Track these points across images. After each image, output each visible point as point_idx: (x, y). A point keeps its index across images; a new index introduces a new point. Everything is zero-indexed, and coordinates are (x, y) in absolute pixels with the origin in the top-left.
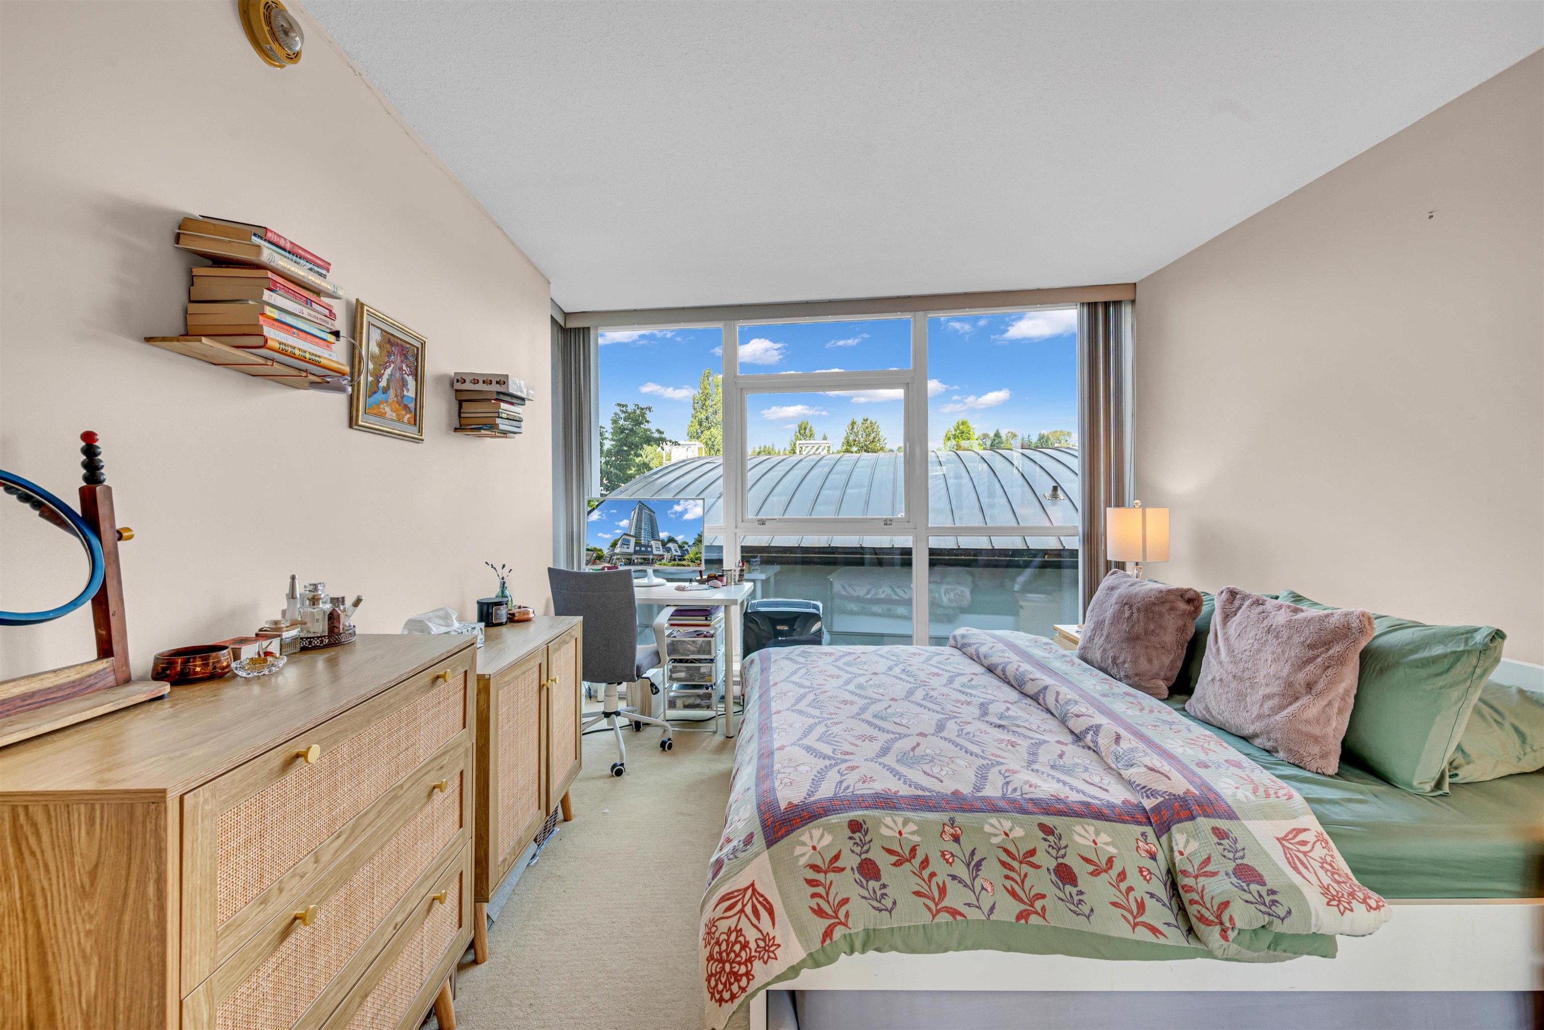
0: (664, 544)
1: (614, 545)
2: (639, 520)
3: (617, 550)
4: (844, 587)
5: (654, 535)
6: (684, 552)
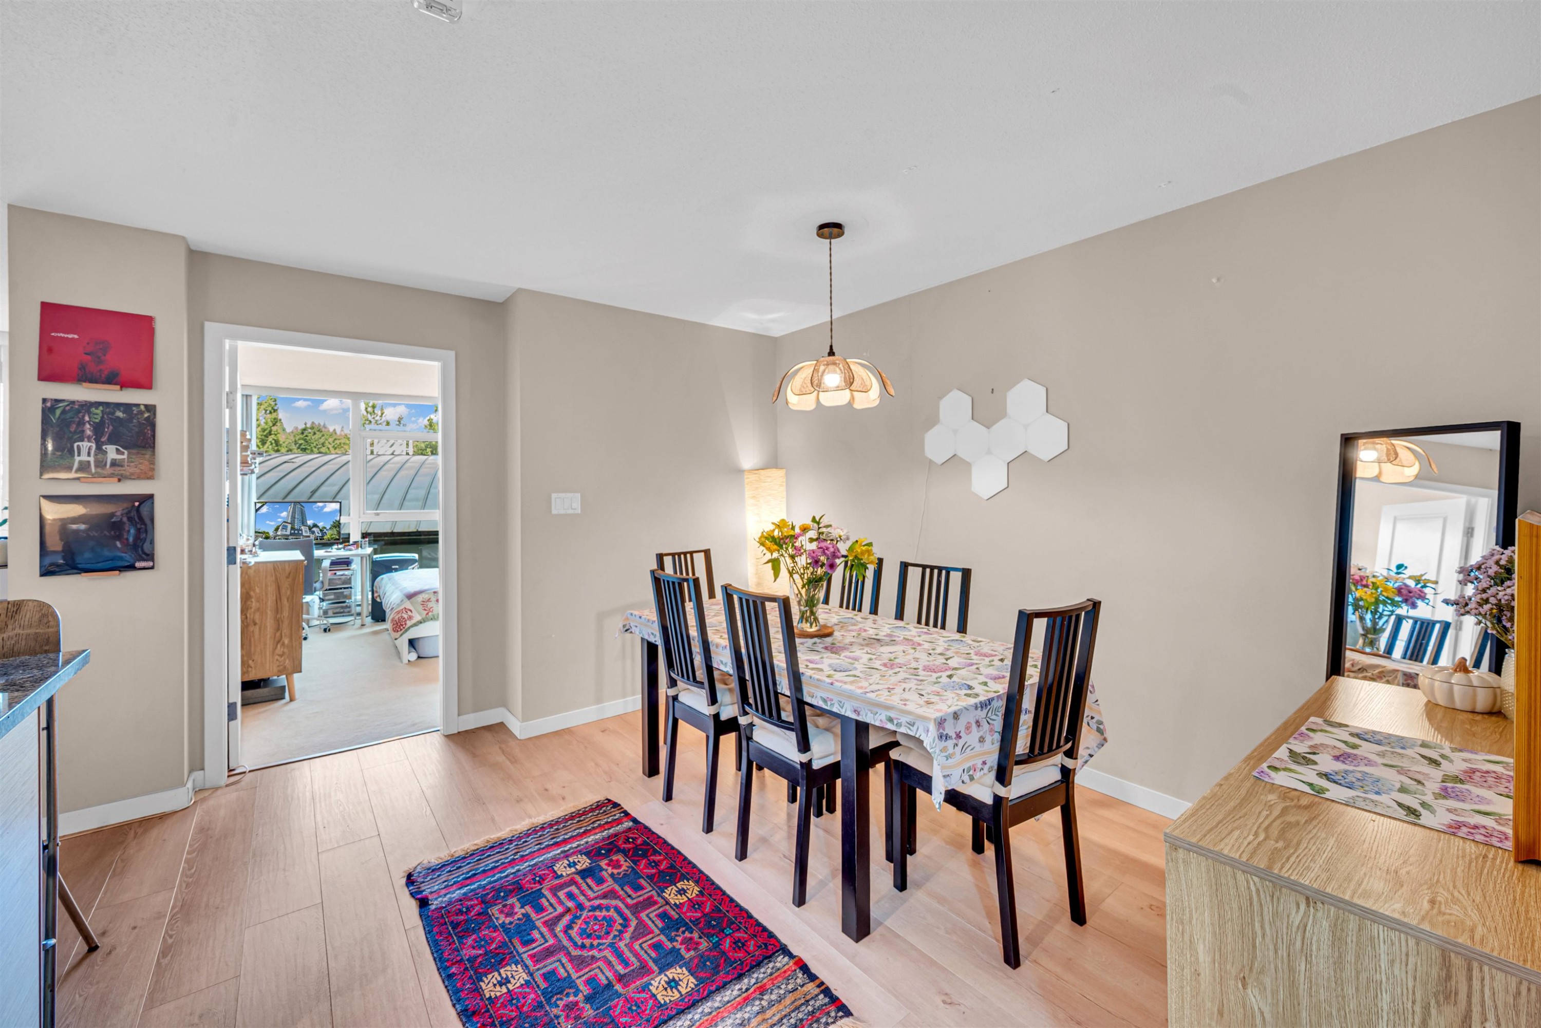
0: (310, 529)
1: (277, 529)
2: (294, 512)
3: (279, 533)
4: (429, 554)
5: (303, 522)
6: (324, 534)
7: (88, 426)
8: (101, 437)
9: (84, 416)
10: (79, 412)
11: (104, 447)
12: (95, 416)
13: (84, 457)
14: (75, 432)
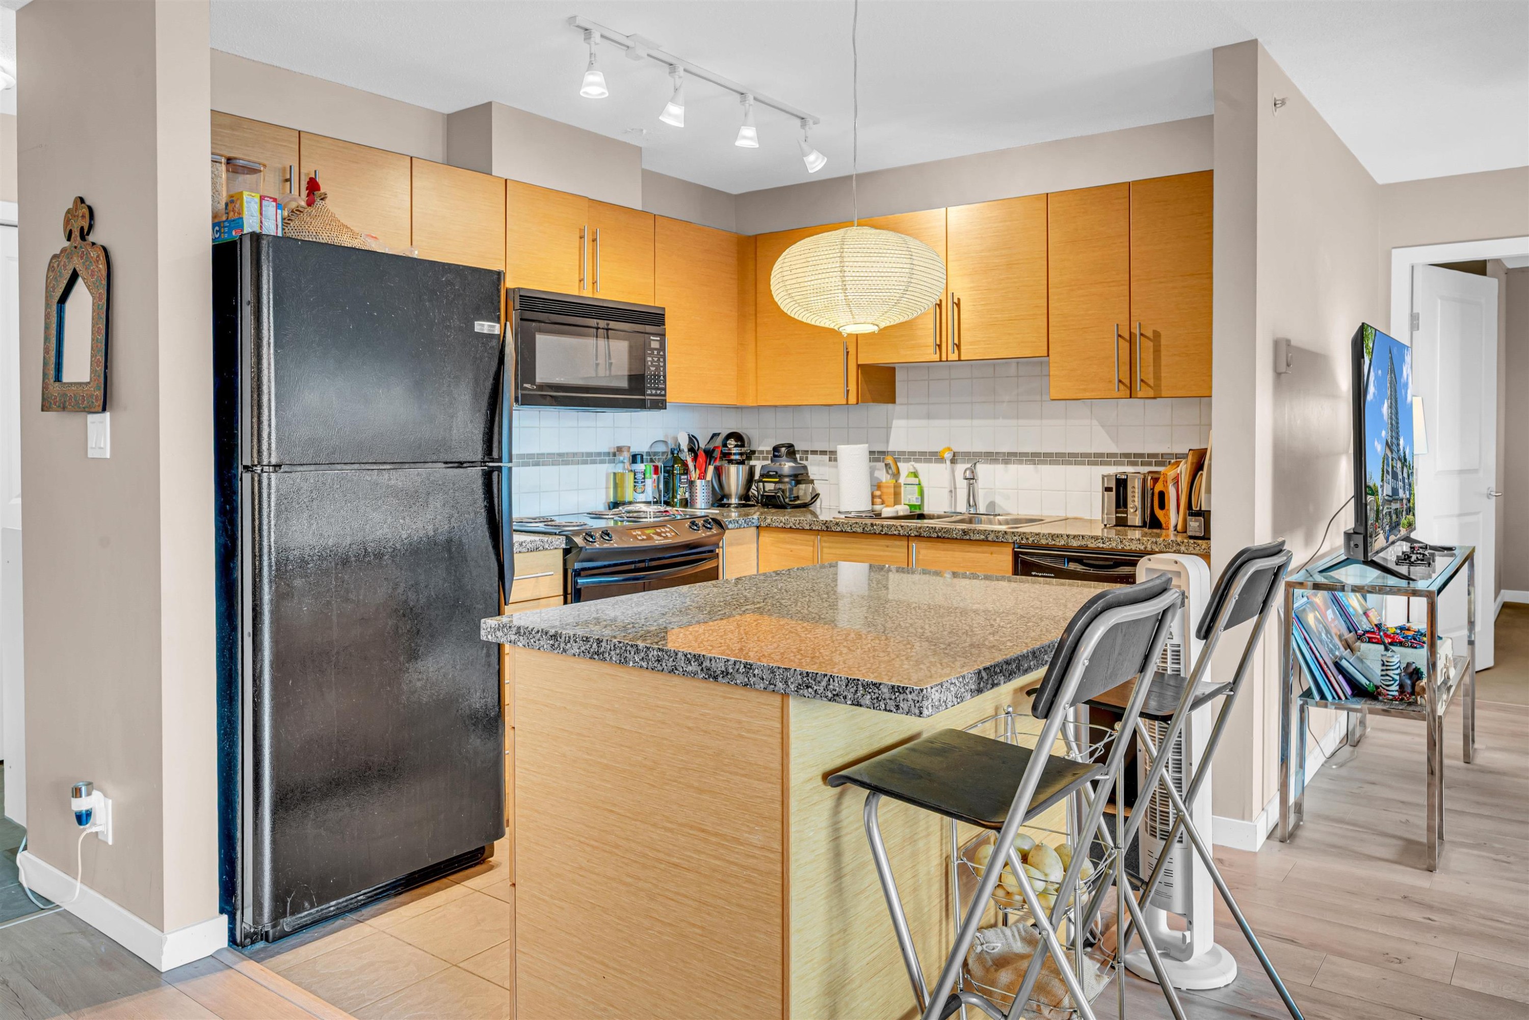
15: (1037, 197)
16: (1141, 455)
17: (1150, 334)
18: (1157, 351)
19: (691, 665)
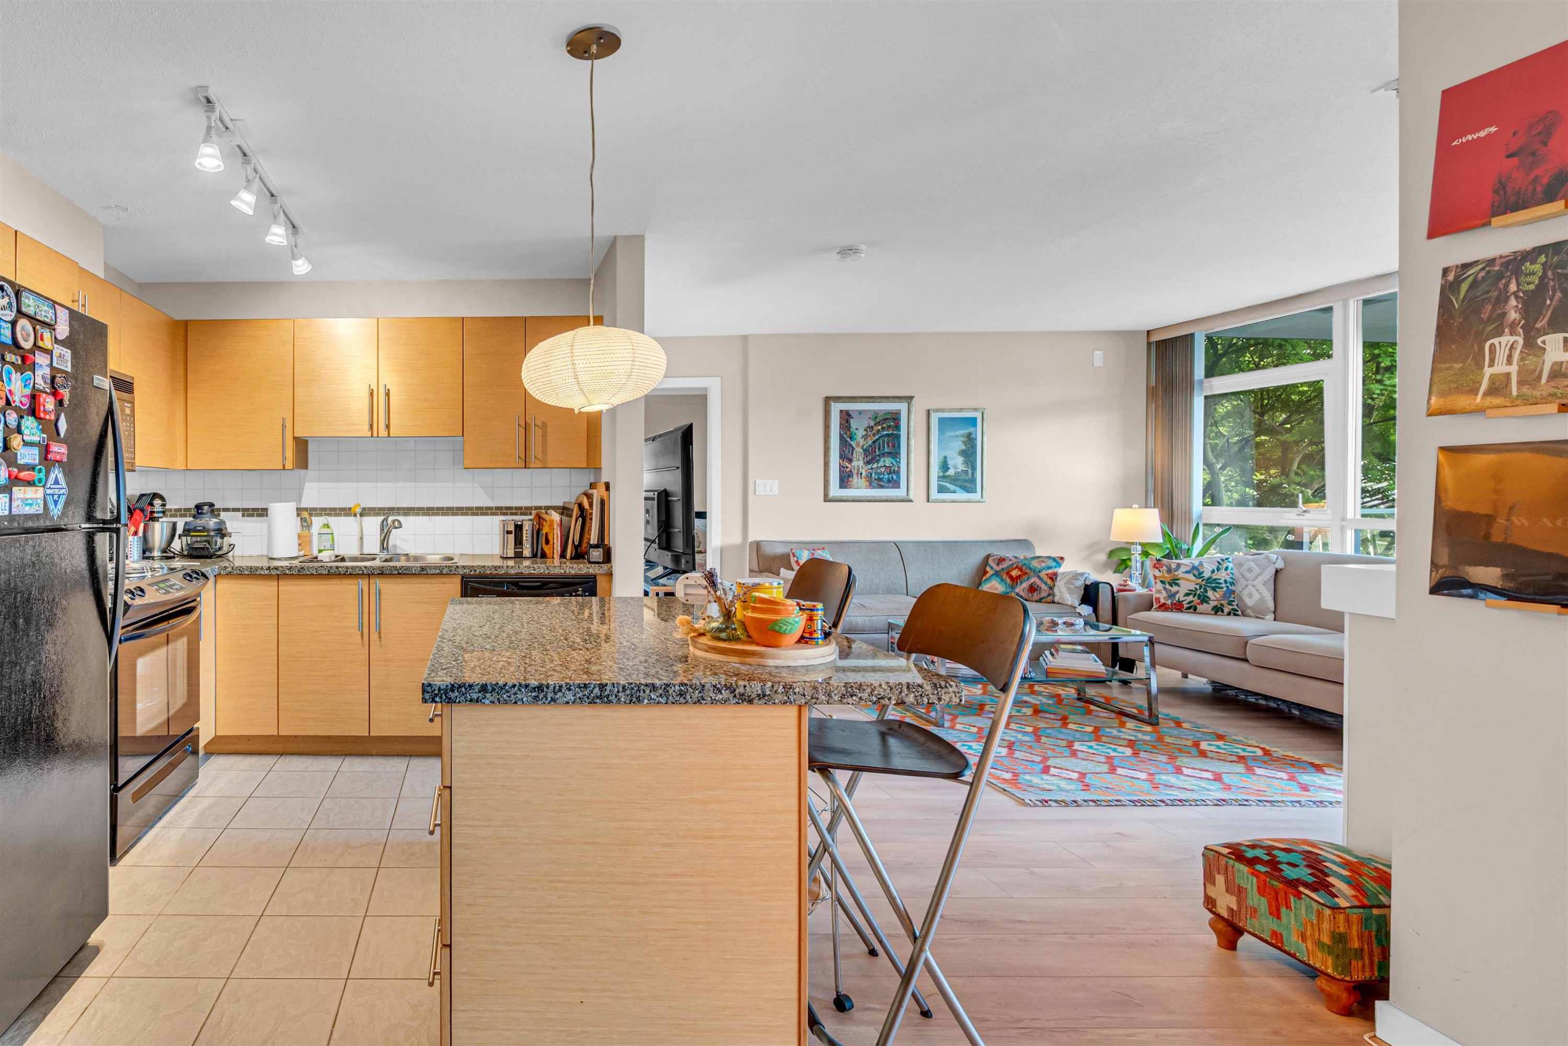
7: (1513, 302)
8: (1536, 320)
9: (1507, 285)
10: (1500, 276)
11: (1539, 341)
12: (1529, 279)
13: (1500, 368)
14: (1490, 320)
15: (455, 319)
16: (510, 508)
17: (539, 423)
18: (544, 436)
19: (721, 693)
